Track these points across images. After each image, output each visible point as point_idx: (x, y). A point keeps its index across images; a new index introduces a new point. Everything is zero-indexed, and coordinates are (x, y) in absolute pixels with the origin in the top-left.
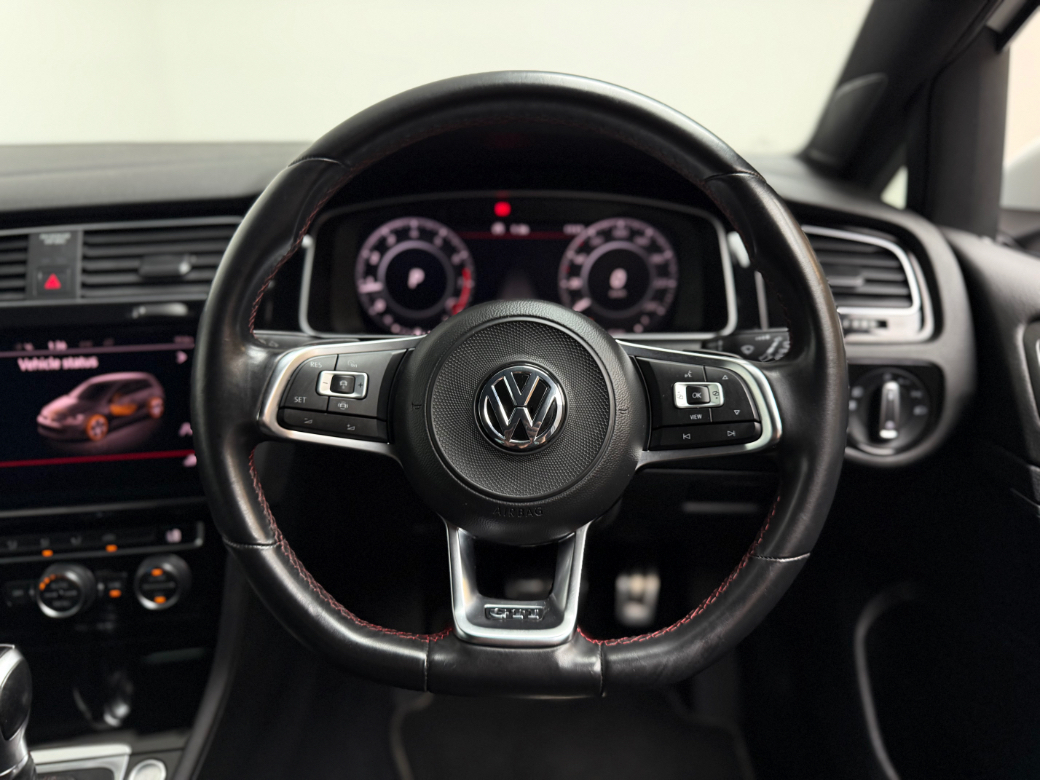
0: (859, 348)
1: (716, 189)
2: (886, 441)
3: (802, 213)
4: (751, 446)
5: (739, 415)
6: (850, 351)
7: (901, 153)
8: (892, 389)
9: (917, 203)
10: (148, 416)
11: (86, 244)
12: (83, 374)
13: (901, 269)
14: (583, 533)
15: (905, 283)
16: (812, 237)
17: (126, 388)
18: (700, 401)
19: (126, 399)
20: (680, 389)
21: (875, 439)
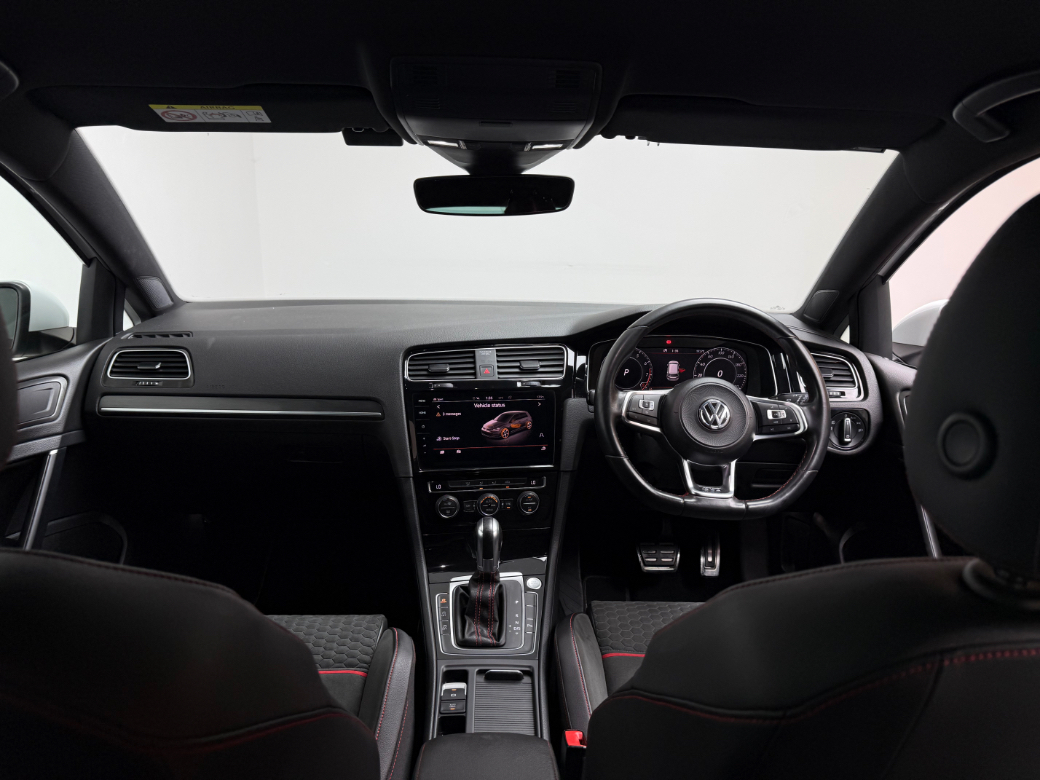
0: (835, 403)
1: (782, 342)
2: (848, 443)
3: (810, 346)
4: (797, 433)
5: (792, 422)
6: (832, 405)
7: (847, 319)
8: (848, 421)
9: (854, 342)
10: (526, 429)
11: (498, 356)
12: (500, 410)
13: (849, 370)
14: (733, 464)
15: (851, 376)
16: (814, 356)
17: (517, 417)
18: (776, 417)
19: (517, 421)
20: (769, 413)
21: (842, 442)
